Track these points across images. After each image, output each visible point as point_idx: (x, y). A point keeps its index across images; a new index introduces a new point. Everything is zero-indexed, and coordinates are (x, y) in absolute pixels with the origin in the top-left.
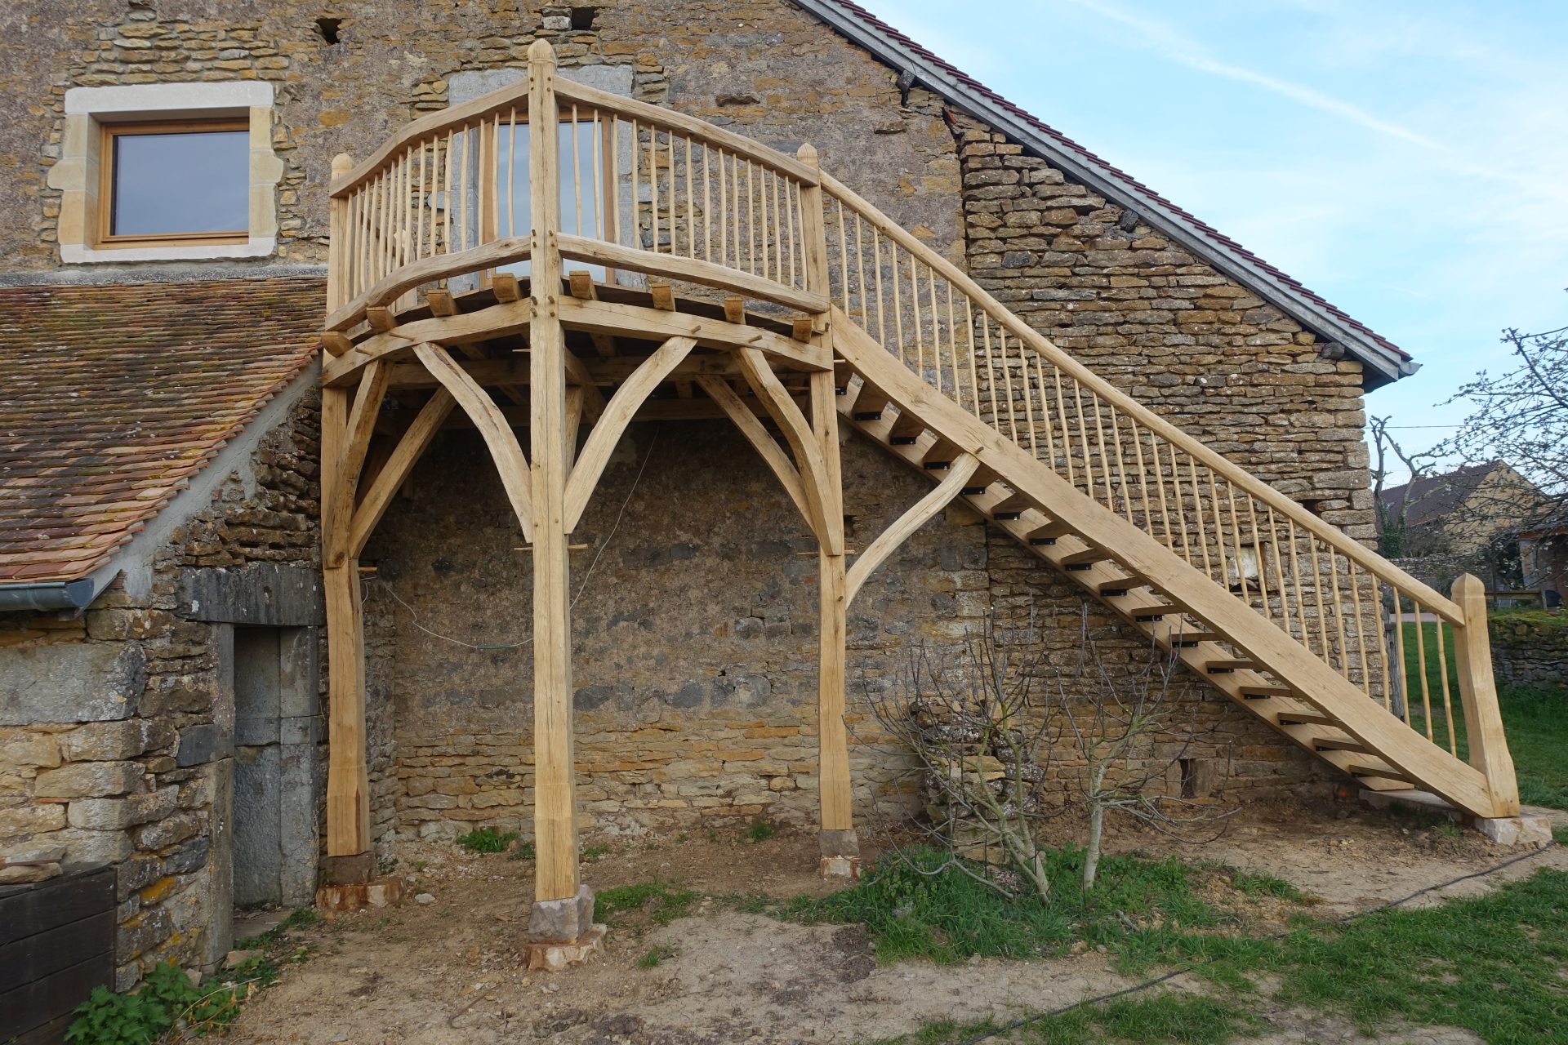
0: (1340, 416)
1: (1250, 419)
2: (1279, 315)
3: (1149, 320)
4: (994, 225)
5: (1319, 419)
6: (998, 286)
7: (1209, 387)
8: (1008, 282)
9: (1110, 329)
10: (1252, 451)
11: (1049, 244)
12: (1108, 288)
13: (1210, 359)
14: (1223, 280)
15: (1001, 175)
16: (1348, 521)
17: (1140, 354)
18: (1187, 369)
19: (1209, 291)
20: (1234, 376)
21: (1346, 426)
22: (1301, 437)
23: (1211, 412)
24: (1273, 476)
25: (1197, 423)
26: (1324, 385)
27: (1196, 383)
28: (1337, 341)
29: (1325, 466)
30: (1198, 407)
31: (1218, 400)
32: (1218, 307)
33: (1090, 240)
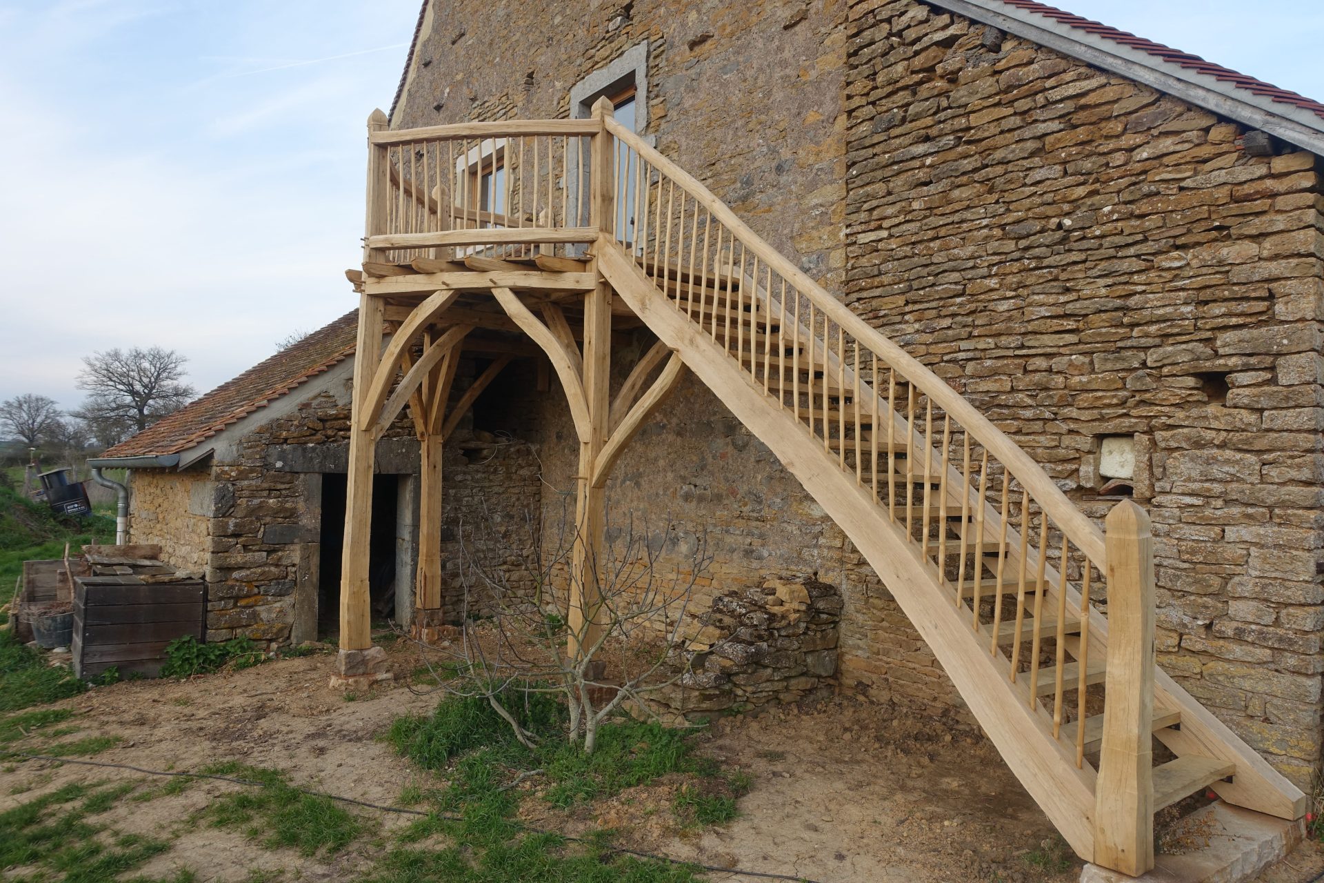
0: (1268, 244)
1: (1125, 265)
2: (1179, 109)
3: (1010, 157)
4: (866, 90)
5: (1229, 252)
6: (867, 155)
7: (1075, 230)
8: (877, 149)
9: (965, 179)
10: (1125, 309)
11: (914, 93)
12: (968, 129)
13: (1081, 191)
14: (1102, 80)
15: (874, 33)
16: (1264, 403)
17: (997, 202)
18: (1049, 210)
19: (1083, 101)
20: (1106, 209)
21: (1276, 257)
22: (1199, 282)
23: (1075, 263)
24: (1150, 341)
25: (1056, 279)
26: (1248, 198)
27: (1060, 226)
28: (1254, 129)
29: (1234, 321)
30: (1058, 258)
31: (1085, 244)
32: (1094, 119)
33: (952, 78)
